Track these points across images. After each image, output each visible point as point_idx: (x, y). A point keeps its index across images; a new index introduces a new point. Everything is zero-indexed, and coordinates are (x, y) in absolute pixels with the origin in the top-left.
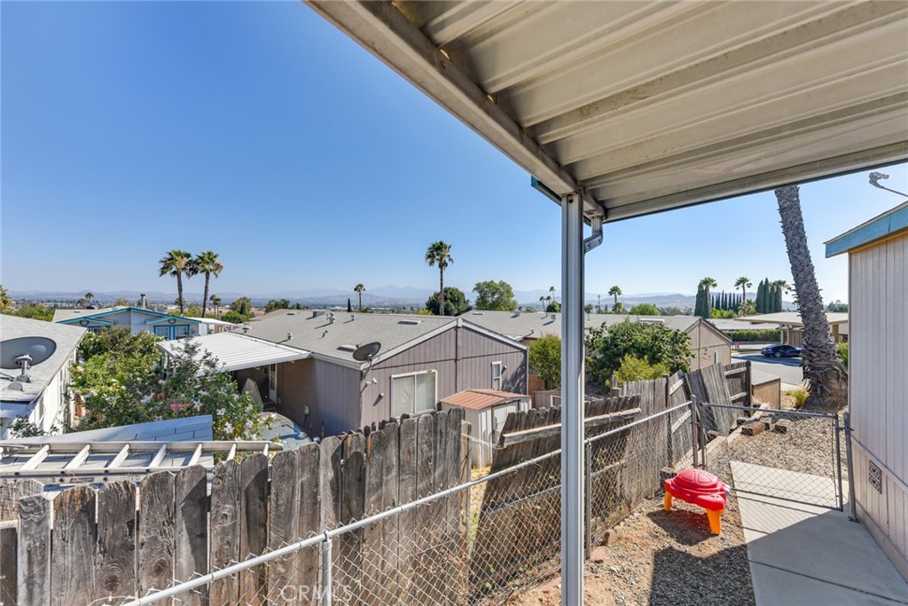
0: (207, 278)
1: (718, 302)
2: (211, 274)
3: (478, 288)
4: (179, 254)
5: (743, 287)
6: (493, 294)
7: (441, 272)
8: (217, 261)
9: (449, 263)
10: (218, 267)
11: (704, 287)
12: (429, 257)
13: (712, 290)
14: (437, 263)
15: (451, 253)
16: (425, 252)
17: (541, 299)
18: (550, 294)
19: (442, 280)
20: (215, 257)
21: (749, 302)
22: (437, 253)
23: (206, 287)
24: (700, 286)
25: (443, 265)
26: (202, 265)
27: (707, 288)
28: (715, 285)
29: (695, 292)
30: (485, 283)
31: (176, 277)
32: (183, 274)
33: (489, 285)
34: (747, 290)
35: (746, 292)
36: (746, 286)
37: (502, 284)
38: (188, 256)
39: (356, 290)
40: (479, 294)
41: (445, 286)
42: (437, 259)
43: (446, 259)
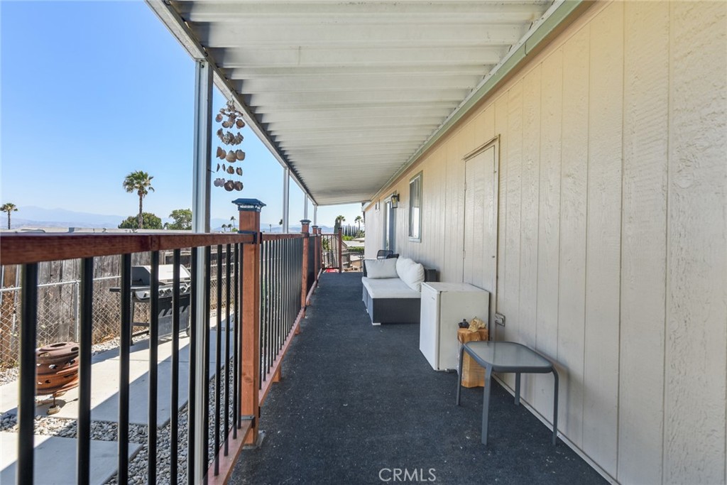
1: (346, 231)
3: (175, 214)
7: (141, 199)
9: (150, 192)
11: (339, 222)
12: (127, 184)
13: (342, 222)
14: (136, 191)
15: (153, 182)
16: (123, 179)
17: (224, 226)
19: (141, 206)
21: (362, 231)
24: (336, 221)
25: (142, 193)
28: (344, 220)
30: (181, 211)
33: (184, 212)
40: (175, 220)
41: (143, 211)
42: (136, 187)
43: (146, 188)
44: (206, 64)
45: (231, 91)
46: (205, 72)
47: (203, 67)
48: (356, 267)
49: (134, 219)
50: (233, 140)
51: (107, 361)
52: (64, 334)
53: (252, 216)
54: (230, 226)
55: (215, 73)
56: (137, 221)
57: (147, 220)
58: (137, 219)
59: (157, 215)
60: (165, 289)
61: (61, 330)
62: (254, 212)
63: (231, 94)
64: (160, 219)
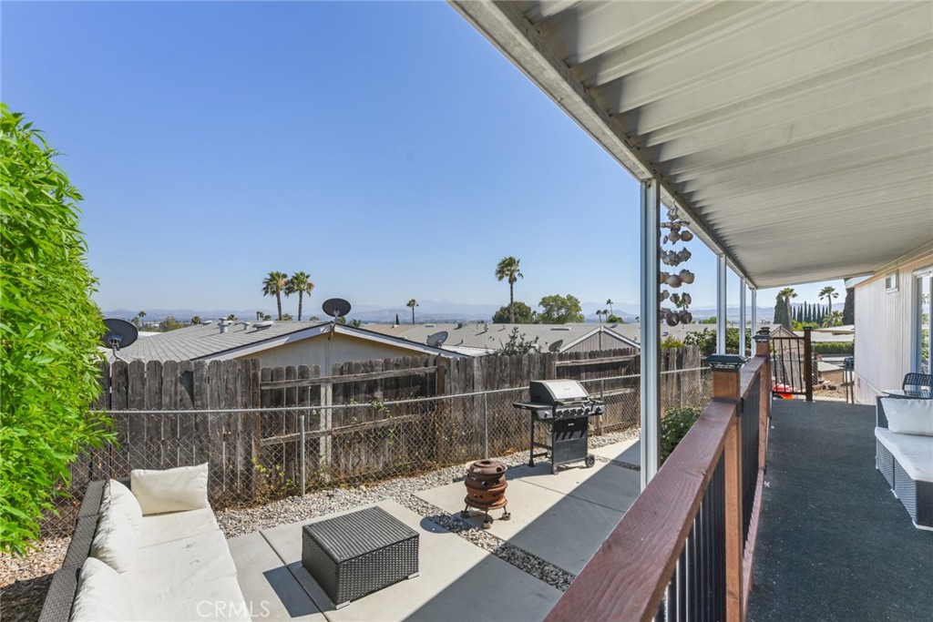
0: (301, 297)
1: (800, 315)
2: (304, 293)
3: (544, 302)
4: (278, 275)
5: (829, 296)
6: (560, 308)
7: (512, 288)
8: (309, 280)
9: (519, 278)
10: (310, 286)
11: (784, 298)
12: (499, 272)
13: (792, 301)
14: (506, 279)
15: (521, 267)
16: (495, 267)
17: (598, 312)
18: (608, 307)
19: (512, 295)
20: (307, 277)
21: (836, 314)
22: (507, 268)
23: (300, 305)
24: (779, 297)
25: (512, 280)
26: (297, 284)
27: (787, 299)
28: (794, 296)
29: (774, 303)
30: (550, 297)
31: (275, 296)
32: (282, 293)
33: (556, 299)
34: (834, 301)
35: (832, 303)
36: (832, 296)
37: (570, 298)
38: (285, 276)
39: (408, 305)
40: (544, 309)
41: (514, 300)
42: (507, 275)
43: (516, 274)
44: (654, 183)
45: (673, 196)
46: (652, 192)
47: (650, 186)
48: (832, 384)
49: (505, 309)
50: (677, 259)
51: (515, 480)
52: (477, 443)
53: (732, 379)
54: (605, 312)
55: (662, 187)
56: (509, 312)
57: (518, 310)
58: (508, 309)
59: (527, 304)
60: (563, 410)
61: (474, 439)
62: (734, 374)
63: (673, 200)
64: (529, 308)
